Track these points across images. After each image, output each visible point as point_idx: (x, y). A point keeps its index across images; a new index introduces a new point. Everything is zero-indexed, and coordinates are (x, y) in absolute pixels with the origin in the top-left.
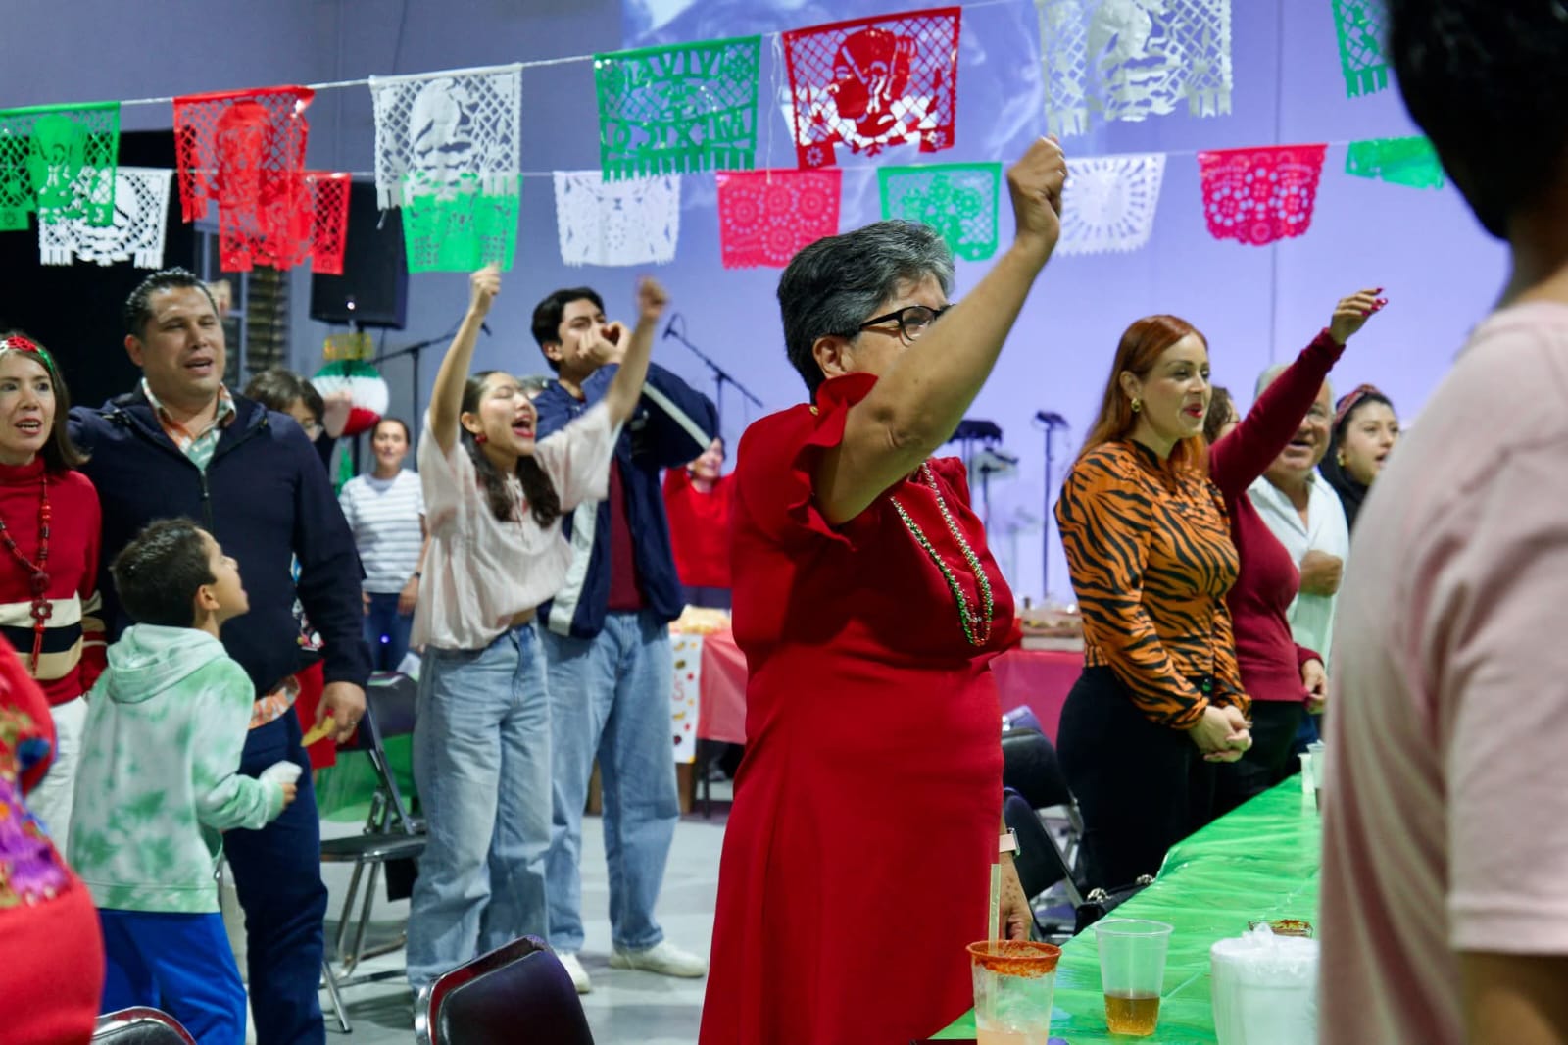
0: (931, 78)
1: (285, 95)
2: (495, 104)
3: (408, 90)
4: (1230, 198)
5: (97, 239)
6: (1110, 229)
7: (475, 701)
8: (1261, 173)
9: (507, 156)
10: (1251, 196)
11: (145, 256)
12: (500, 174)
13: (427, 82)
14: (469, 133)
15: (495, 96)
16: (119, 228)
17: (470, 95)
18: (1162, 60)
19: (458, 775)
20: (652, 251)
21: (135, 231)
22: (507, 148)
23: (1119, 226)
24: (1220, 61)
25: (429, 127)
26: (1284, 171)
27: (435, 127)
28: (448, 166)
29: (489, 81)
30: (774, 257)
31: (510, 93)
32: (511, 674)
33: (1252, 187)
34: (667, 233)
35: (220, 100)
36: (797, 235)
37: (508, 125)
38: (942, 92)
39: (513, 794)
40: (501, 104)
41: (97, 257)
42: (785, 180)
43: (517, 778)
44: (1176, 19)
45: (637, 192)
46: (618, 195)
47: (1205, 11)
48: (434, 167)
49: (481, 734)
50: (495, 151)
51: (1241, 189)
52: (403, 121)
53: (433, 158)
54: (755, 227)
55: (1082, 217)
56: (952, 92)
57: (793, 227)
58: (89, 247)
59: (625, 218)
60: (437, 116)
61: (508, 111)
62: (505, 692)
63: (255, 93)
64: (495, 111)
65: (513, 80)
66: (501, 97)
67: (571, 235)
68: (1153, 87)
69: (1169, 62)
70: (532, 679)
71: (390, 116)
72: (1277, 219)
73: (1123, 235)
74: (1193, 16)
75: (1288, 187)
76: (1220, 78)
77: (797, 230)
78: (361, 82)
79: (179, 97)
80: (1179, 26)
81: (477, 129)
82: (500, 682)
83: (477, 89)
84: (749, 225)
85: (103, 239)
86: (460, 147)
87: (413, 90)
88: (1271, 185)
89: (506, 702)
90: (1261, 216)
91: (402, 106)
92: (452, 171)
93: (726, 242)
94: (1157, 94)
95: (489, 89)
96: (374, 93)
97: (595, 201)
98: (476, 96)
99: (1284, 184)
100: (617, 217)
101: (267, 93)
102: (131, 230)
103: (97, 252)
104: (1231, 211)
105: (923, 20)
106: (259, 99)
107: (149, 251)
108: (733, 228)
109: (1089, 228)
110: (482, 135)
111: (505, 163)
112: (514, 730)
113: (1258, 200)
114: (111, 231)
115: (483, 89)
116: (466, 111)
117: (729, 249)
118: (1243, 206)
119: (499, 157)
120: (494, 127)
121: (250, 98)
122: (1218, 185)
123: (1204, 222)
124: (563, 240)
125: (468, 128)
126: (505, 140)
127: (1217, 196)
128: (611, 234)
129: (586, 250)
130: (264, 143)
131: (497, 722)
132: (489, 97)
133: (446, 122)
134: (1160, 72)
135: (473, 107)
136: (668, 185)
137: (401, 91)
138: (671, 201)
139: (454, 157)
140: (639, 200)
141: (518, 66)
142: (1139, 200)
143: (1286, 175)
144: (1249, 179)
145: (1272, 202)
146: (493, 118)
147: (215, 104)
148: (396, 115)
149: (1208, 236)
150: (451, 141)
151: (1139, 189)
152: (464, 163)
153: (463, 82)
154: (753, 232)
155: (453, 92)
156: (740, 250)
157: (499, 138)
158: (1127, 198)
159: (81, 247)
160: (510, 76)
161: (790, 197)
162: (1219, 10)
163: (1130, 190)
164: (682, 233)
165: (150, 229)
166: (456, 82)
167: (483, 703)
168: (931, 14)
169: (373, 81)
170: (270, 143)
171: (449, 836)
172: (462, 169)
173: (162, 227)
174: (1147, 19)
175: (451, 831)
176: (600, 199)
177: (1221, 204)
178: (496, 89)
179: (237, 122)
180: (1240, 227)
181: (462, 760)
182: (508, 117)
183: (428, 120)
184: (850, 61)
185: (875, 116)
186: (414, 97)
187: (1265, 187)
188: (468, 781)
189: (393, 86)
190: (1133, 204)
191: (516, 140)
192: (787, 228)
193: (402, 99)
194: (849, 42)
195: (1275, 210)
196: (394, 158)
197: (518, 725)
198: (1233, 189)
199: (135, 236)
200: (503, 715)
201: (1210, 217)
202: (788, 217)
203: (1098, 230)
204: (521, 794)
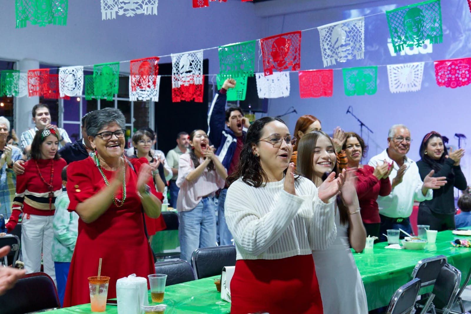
0: (295, 50)
1: (154, 59)
2: (197, 60)
3: (179, 57)
4: (444, 74)
5: (143, 94)
6: (408, 85)
7: (191, 217)
8: (453, 67)
9: (200, 74)
10: (450, 73)
11: (154, 99)
12: (198, 79)
13: (183, 55)
14: (192, 68)
15: (197, 58)
16: (148, 91)
17: (192, 58)
18: (349, 44)
19: (186, 237)
20: (283, 93)
21: (152, 92)
22: (200, 71)
23: (411, 84)
24: (361, 44)
25: (183, 67)
26: (460, 66)
27: (184, 67)
28: (187, 77)
29: (196, 54)
30: (315, 95)
31: (200, 57)
32: (202, 210)
33: (450, 71)
34: (287, 88)
35: (140, 61)
36: (322, 88)
37: (200, 66)
38: (297, 54)
39: (204, 243)
40: (199, 60)
41: (143, 99)
42: (317, 73)
43: (205, 238)
44: (352, 33)
45: (278, 78)
46: (273, 79)
47: (358, 30)
48: (184, 77)
49: (193, 226)
50: (197, 73)
51: (447, 72)
52: (178, 65)
53: (184, 74)
54: (309, 86)
55: (400, 82)
56: (299, 54)
57: (320, 86)
58: (141, 96)
59: (275, 85)
60: (185, 64)
61: (200, 62)
62: (200, 215)
63: (147, 59)
64: (197, 62)
65: (201, 54)
66: (199, 58)
67: (261, 90)
68: (347, 52)
69: (351, 45)
70: (208, 211)
71: (175, 64)
72: (459, 80)
73: (412, 86)
74: (356, 31)
75: (462, 71)
76: (362, 48)
77: (322, 87)
78: (169, 55)
79: (132, 60)
80: (352, 35)
81: (194, 67)
82: (199, 212)
83: (194, 56)
84: (308, 86)
85: (144, 94)
86: (190, 72)
87: (180, 57)
88: (456, 70)
89: (200, 217)
90: (453, 79)
91: (178, 61)
92: (188, 78)
93: (301, 91)
94: (349, 54)
95: (196, 56)
96: (172, 58)
97: (267, 81)
98: (193, 58)
99: (461, 70)
100: (273, 84)
101: (149, 59)
102: (151, 92)
103: (143, 98)
104: (444, 78)
105: (292, 35)
106: (148, 60)
107: (155, 97)
108: (303, 87)
109: (402, 85)
110: (195, 68)
111: (199, 76)
112: (204, 226)
113: (452, 75)
114: (146, 92)
115: (195, 56)
116: (191, 62)
117: (302, 93)
118: (447, 76)
119: (198, 74)
120: (197, 66)
121: (146, 60)
122: (440, 71)
123: (436, 82)
124: (258, 91)
125: (191, 67)
126: (200, 70)
127: (440, 74)
128: (271, 89)
129: (265, 94)
130: (149, 72)
131: (199, 223)
132: (196, 59)
133: (187, 65)
134: (349, 47)
135: (193, 61)
136: (286, 75)
137: (177, 57)
138: (287, 80)
139: (189, 74)
140: (278, 80)
141: (202, 50)
142: (417, 76)
143: (460, 67)
144: (449, 68)
145: (457, 75)
146: (197, 64)
147: (139, 62)
148: (176, 64)
149: (437, 86)
150: (188, 70)
151: (417, 73)
152: (191, 76)
153: (191, 55)
154: (309, 88)
155: (188, 57)
156: (305, 93)
157: (198, 69)
158: (413, 76)
159: (139, 96)
160: (200, 53)
161: (319, 78)
162: (361, 29)
163: (414, 73)
164: (291, 88)
165: (156, 91)
166: (189, 55)
167: (193, 218)
168: (294, 33)
169: (172, 55)
170: (150, 72)
171: (184, 253)
172: (190, 78)
173: (158, 91)
174: (345, 33)
175: (185, 252)
176: (268, 80)
177: (441, 76)
178: (198, 56)
179: (143, 66)
180: (446, 82)
181: (187, 233)
182: (200, 63)
183: (183, 65)
184: (276, 46)
185: (281, 61)
186: (180, 59)
187: (454, 71)
188: (189, 239)
189: (176, 56)
190: (415, 77)
191: (202, 69)
192: (319, 87)
193: (178, 60)
194: (276, 42)
195: (458, 77)
196: (176, 75)
197: (205, 224)
198: (444, 72)
199: (152, 93)
200: (200, 221)
201: (437, 80)
202: (318, 83)
203: (405, 85)
204: (206, 243)
